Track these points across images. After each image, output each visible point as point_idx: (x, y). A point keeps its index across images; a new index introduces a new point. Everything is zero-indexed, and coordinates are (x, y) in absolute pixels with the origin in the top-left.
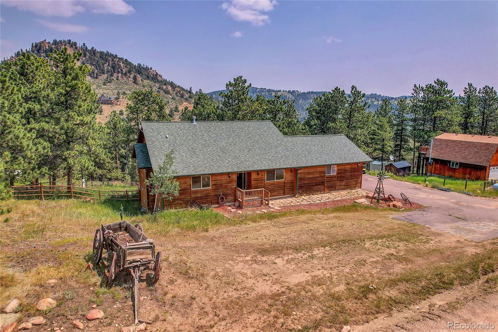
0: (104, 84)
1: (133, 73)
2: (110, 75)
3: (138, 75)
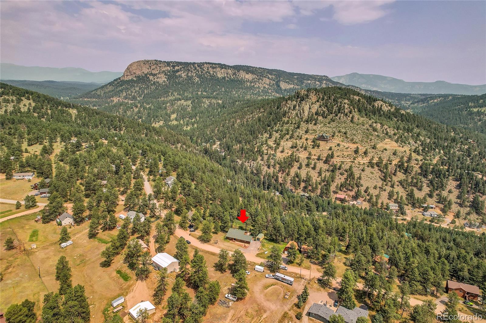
2: (336, 115)
3: (356, 115)
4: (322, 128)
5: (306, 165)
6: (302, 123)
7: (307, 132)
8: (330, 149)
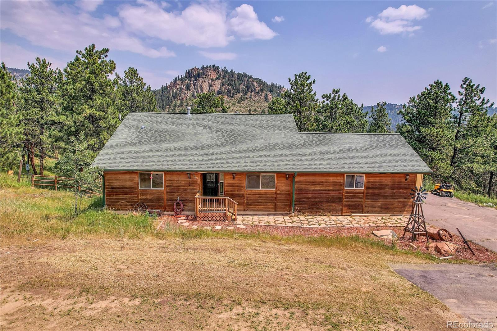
0: (239, 102)
1: (265, 92)
2: (245, 94)
3: (269, 94)
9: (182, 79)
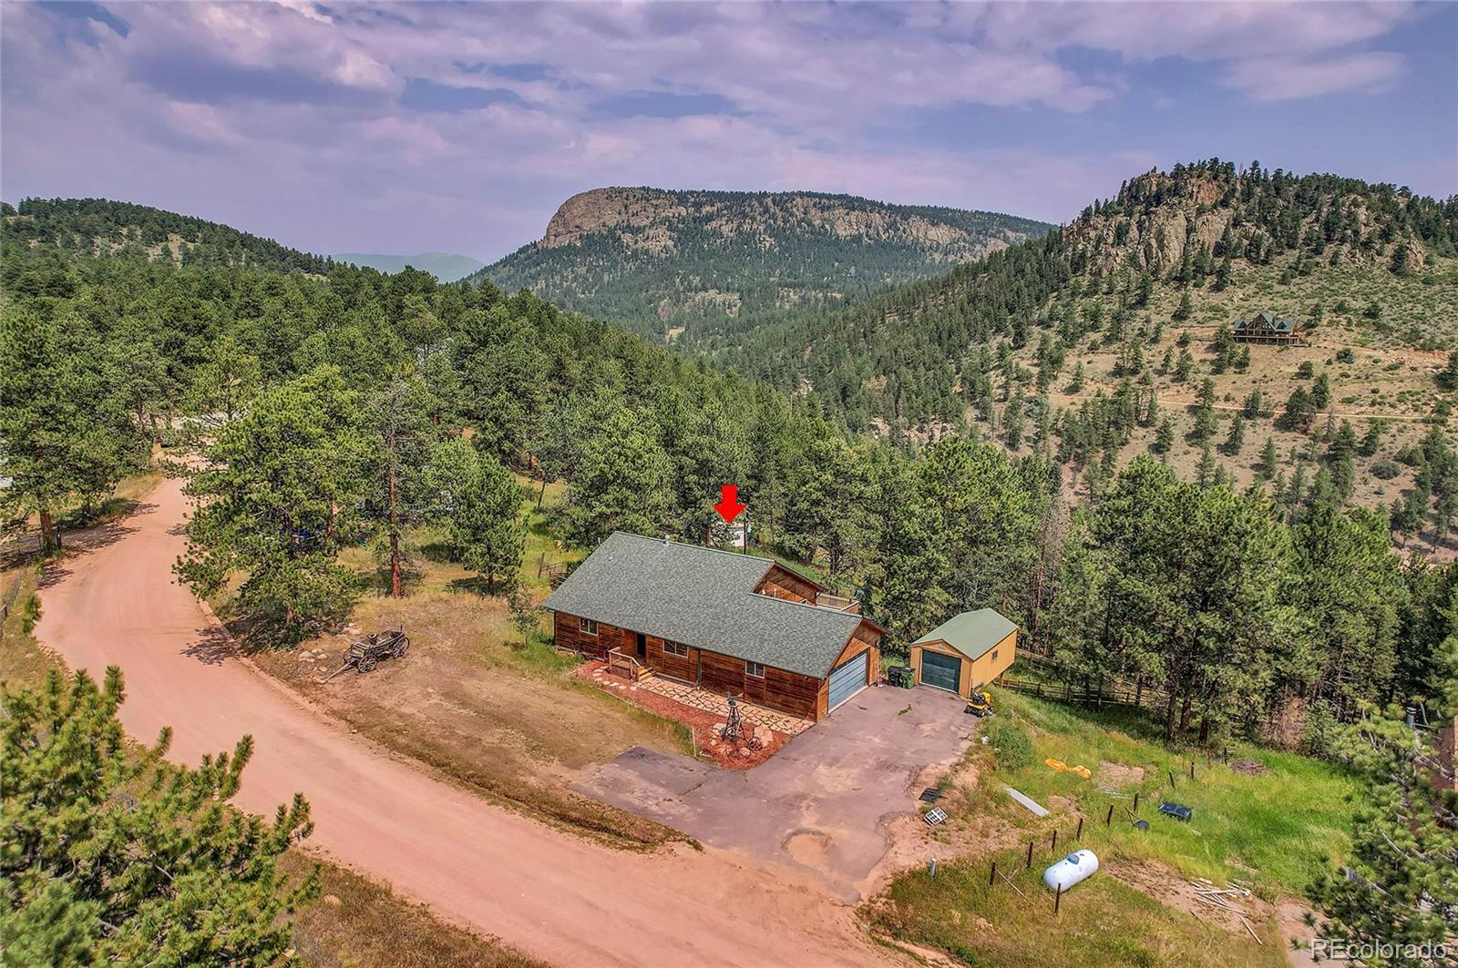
1: (1399, 238)
2: (1313, 251)
4: (1254, 301)
5: (1188, 437)
6: (1156, 286)
7: (1180, 316)
8: (1305, 371)
9: (1107, 211)
